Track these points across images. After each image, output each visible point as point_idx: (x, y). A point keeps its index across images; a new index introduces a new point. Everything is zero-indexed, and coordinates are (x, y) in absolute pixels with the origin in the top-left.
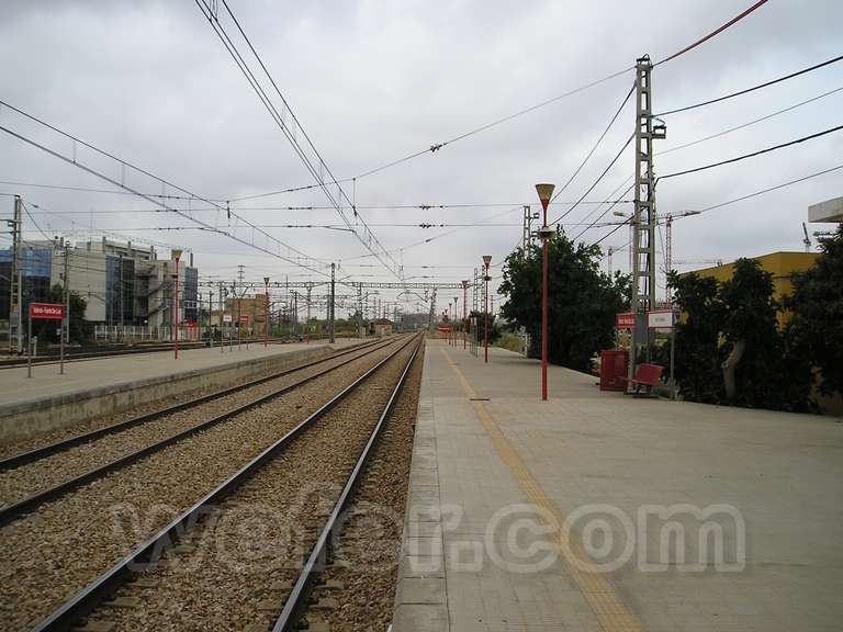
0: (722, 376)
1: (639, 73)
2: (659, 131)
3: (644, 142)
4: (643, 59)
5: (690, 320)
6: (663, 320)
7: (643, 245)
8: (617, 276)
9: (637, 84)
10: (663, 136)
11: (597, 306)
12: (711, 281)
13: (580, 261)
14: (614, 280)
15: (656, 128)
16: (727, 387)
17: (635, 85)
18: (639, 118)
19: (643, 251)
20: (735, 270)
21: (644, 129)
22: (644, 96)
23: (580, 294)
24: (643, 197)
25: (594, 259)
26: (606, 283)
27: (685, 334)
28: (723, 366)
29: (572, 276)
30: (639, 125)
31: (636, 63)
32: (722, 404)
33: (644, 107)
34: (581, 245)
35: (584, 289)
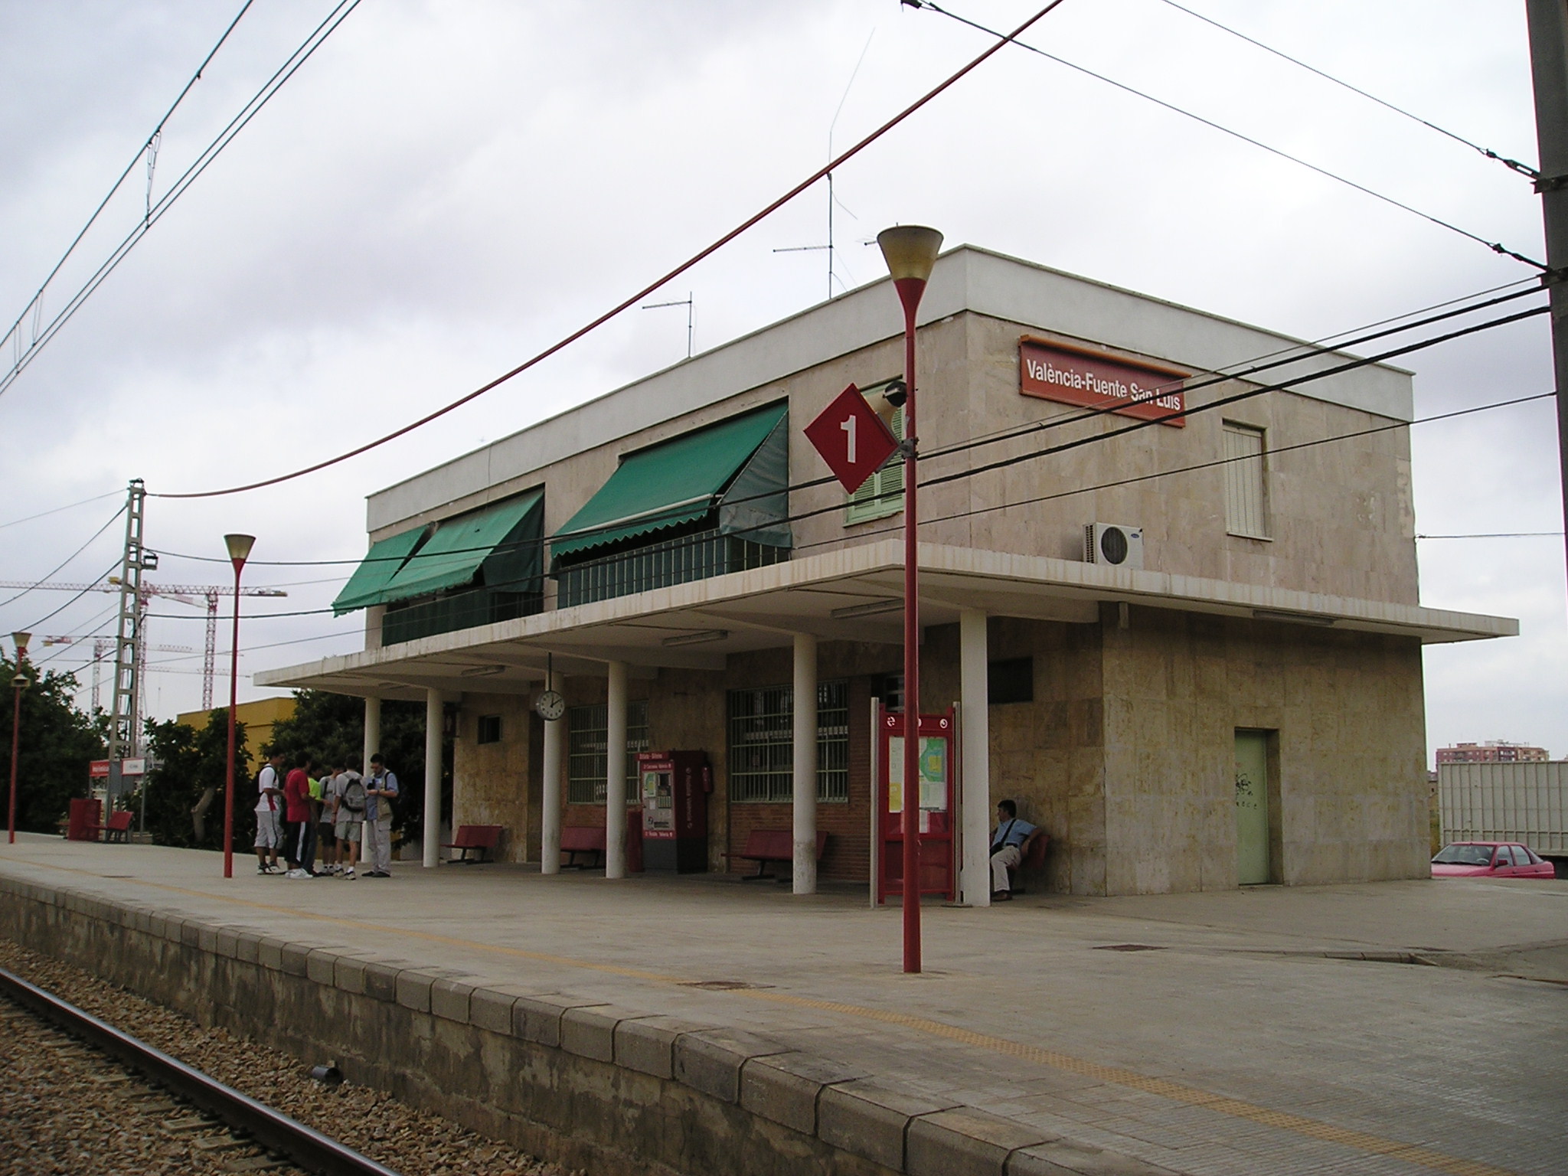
0: (192, 820)
1: (132, 495)
2: (149, 562)
3: (132, 571)
4: (137, 481)
5: (165, 767)
6: (136, 766)
7: (125, 686)
8: (97, 714)
9: (130, 504)
10: (154, 567)
11: (69, 752)
12: (188, 729)
13: (47, 694)
14: (92, 718)
15: (147, 557)
16: (196, 831)
17: (127, 506)
18: (128, 545)
19: (125, 692)
20: (211, 719)
21: (133, 557)
22: (135, 521)
23: (46, 736)
24: (128, 633)
25: (67, 691)
26: (82, 723)
27: (160, 782)
28: (192, 811)
29: (37, 713)
30: (128, 553)
31: (129, 485)
32: (191, 847)
33: (134, 534)
34: (50, 674)
35: (51, 731)
